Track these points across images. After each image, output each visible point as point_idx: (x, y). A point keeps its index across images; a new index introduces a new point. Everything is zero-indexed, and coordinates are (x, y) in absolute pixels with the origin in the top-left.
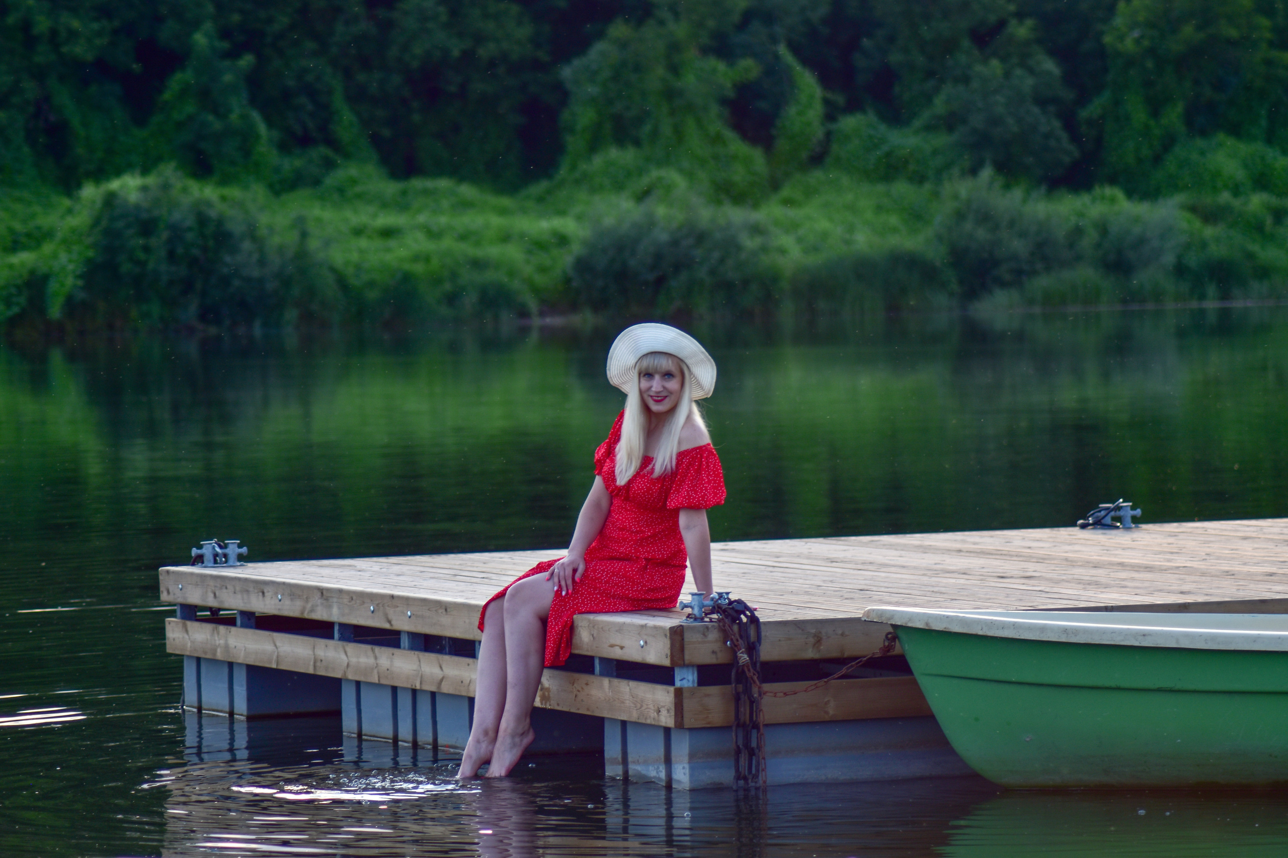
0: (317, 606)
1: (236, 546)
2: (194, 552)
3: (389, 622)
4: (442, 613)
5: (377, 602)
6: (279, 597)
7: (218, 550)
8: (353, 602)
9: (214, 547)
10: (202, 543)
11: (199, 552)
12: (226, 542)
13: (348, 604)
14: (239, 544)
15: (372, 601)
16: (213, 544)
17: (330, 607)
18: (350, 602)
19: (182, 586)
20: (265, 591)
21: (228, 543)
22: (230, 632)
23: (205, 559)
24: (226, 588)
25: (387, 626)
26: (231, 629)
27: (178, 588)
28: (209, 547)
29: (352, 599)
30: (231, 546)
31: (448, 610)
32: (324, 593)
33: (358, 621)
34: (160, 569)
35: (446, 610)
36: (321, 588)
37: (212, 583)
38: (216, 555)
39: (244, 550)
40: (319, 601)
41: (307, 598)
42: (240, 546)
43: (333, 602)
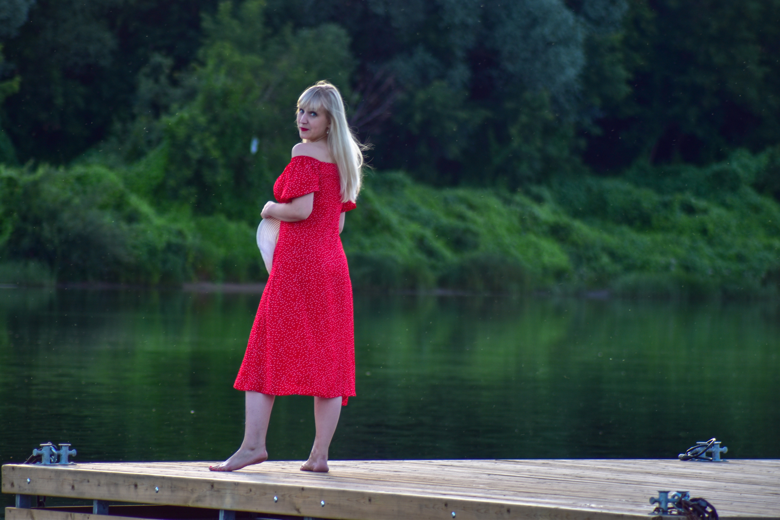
0: (205, 496)
1: (68, 448)
2: (35, 452)
3: (298, 510)
4: (364, 502)
5: (283, 493)
6: (157, 489)
7: (54, 451)
8: (252, 493)
9: (51, 449)
10: (41, 445)
11: (39, 452)
12: (60, 445)
13: (245, 495)
14: (70, 447)
15: (276, 492)
16: (51, 446)
17: (222, 497)
18: (247, 493)
19: (30, 479)
20: (138, 484)
21: (61, 446)
22: (88, 518)
23: (43, 458)
24: (88, 481)
25: (294, 513)
26: (89, 515)
27: (27, 481)
28: (47, 448)
29: (251, 490)
30: (63, 448)
31: (372, 500)
32: (215, 486)
33: (257, 509)
34: (3, 466)
35: (370, 500)
36: (212, 482)
37: (70, 478)
38: (52, 455)
39: (74, 452)
40: (208, 493)
41: (192, 490)
42: (70, 449)
43: (226, 493)
